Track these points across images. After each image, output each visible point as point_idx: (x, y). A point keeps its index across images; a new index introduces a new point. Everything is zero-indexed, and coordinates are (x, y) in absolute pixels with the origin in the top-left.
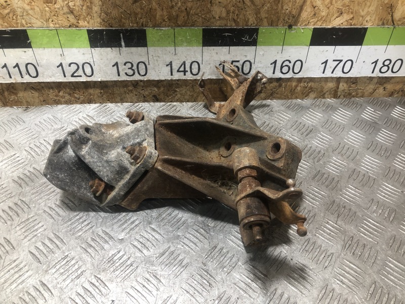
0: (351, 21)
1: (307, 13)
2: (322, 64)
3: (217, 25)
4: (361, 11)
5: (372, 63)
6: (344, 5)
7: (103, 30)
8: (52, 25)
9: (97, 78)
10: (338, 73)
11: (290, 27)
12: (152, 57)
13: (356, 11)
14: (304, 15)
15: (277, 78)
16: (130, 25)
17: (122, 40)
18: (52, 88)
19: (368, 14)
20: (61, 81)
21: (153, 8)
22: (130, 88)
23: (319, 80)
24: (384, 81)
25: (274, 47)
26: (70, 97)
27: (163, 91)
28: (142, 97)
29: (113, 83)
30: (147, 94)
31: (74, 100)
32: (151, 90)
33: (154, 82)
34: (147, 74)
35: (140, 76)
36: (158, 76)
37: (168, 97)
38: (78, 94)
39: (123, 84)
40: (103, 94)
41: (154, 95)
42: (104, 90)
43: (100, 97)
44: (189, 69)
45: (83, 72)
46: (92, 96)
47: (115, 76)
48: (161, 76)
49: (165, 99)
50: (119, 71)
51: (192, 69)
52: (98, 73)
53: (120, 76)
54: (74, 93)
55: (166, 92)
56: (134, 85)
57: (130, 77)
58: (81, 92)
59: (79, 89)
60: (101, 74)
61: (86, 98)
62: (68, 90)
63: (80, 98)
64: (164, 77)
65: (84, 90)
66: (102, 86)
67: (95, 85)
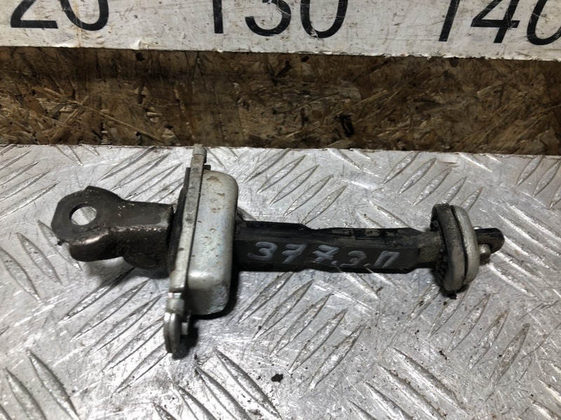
26: (20, 109)
27: (380, 98)
28: (297, 120)
29: (190, 62)
30: (317, 111)
31: (38, 119)
32: (338, 97)
33: (355, 65)
34: (339, 30)
35: (308, 35)
36: (382, 41)
37: (393, 124)
38: (53, 99)
39: (232, 66)
40: (150, 101)
41: (341, 114)
42: (154, 89)
43: (137, 112)
44: (530, 15)
45: (60, 6)
46: (106, 108)
47: (203, 32)
48: (398, 40)
49: (379, 129)
50: (221, 9)
51: (540, 17)
52: (130, 15)
53: (225, 31)
54: (34, 92)
55: (393, 106)
56: (272, 75)
57: (267, 40)
58: (61, 90)
59: (54, 78)
60: (142, 20)
61: (84, 114)
62: (11, 81)
63: (60, 113)
64: (410, 44)
65: (73, 85)
66: (146, 71)
67: (115, 65)
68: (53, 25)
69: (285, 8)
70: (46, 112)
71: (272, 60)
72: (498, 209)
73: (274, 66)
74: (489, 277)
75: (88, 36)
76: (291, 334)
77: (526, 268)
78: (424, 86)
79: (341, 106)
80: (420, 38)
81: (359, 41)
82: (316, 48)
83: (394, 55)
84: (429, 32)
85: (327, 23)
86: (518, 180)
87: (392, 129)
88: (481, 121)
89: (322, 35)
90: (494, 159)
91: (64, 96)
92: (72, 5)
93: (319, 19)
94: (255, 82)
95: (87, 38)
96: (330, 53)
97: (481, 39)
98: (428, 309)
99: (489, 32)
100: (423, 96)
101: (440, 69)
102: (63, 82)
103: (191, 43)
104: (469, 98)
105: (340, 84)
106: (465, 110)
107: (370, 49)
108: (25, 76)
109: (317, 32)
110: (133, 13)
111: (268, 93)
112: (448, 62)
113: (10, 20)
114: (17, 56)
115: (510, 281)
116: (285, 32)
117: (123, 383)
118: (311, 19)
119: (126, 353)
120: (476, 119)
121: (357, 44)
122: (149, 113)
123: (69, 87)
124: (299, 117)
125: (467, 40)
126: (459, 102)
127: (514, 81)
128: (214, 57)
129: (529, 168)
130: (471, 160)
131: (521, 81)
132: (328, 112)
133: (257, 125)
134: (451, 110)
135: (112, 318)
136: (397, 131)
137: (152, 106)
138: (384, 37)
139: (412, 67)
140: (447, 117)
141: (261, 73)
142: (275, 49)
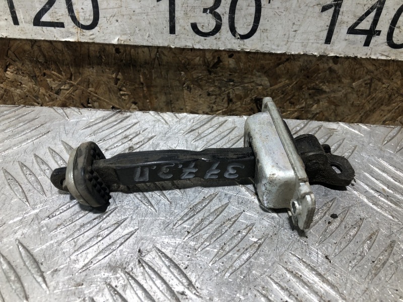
9: (109, 33)
26: (34, 86)
27: (284, 86)
28: (224, 100)
29: (152, 55)
30: (238, 94)
31: (45, 94)
32: (253, 84)
33: (266, 61)
34: (255, 34)
35: (234, 37)
36: (284, 43)
37: (293, 106)
38: (57, 80)
39: (181, 59)
40: (123, 83)
41: (255, 98)
42: (126, 74)
43: (113, 91)
44: (389, 27)
45: (67, 12)
46: (92, 87)
47: (162, 33)
48: (296, 42)
49: (283, 110)
50: (174, 17)
51: (395, 28)
52: (113, 20)
53: (176, 32)
54: (45, 74)
55: (293, 92)
56: (208, 67)
57: (205, 39)
58: (63, 73)
59: (59, 65)
60: (121, 23)
61: (77, 91)
62: (30, 66)
63: (61, 90)
64: (305, 46)
65: (71, 70)
66: (122, 61)
67: (100, 56)
68: (61, 25)
69: (218, 17)
70: (51, 89)
71: (208, 56)
72: (369, 161)
73: (209, 60)
74: (362, 206)
75: (84, 34)
76: (212, 238)
77: (391, 201)
78: (314, 77)
79: (256, 91)
80: (311, 41)
81: (269, 42)
82: (239, 46)
83: (293, 53)
84: (318, 37)
85: (247, 28)
86: (383, 141)
87: (292, 110)
88: (356, 106)
89: (243, 37)
90: (365, 127)
91: (65, 77)
92: (75, 12)
93: (241, 26)
94: (196, 71)
95: (83, 35)
96: (249, 50)
97: (354, 43)
98: (316, 226)
99: (359, 38)
100: (314, 86)
101: (326, 66)
102: (65, 68)
103: (153, 41)
104: (347, 88)
105: (255, 75)
106: (344, 97)
107: (276, 48)
108: (40, 62)
109: (240, 35)
110: (115, 18)
111: (205, 80)
112: (331, 61)
113: (33, 21)
114: (35, 48)
115: (379, 210)
116: (218, 34)
117: (84, 266)
118: (236, 26)
119: (88, 246)
120: (352, 104)
121: (267, 44)
122: (121, 92)
123: (68, 71)
124: (226, 98)
125: (345, 43)
126: (340, 91)
127: (379, 76)
128: (169, 52)
129: (391, 134)
130: (348, 128)
131: (384, 76)
132: (246, 96)
133: (196, 103)
134: (334, 97)
135: (80, 220)
136: (296, 111)
137: (124, 86)
138: (286, 40)
139: (306, 63)
140: (331, 102)
141: (200, 65)
142: (210, 46)
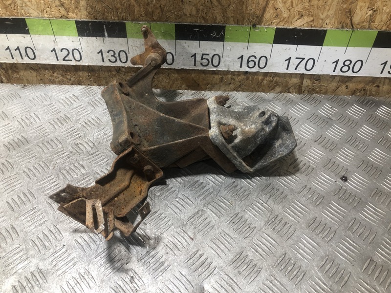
0: (312, 23)
1: (269, 14)
2: (286, 60)
3: (188, 21)
4: (320, 14)
5: (333, 63)
6: (304, 8)
7: (89, 22)
8: (46, 15)
9: (85, 62)
10: (301, 70)
11: (254, 26)
12: (131, 47)
13: (315, 14)
14: (267, 16)
15: (244, 72)
16: (112, 18)
17: (105, 31)
18: (48, 69)
19: (328, 16)
20: (54, 63)
21: (132, 4)
22: (114, 73)
23: (283, 75)
24: (346, 80)
25: (240, 43)
26: (62, 78)
29: (99, 68)
31: (66, 81)
34: (127, 62)
38: (70, 76)
39: (107, 69)
42: (91, 74)
43: (88, 79)
45: (73, 57)
46: (81, 78)
47: (100, 62)
50: (103, 58)
52: (86, 59)
53: (104, 62)
54: (66, 74)
56: (117, 71)
57: (113, 64)
58: (72, 74)
59: (70, 71)
61: (76, 79)
62: (61, 72)
63: (71, 79)
66: (90, 70)
67: (83, 68)
68: (71, 60)
69: (116, 58)
71: (116, 68)
75: (78, 63)
82: (124, 65)
85: (125, 60)
96: (127, 66)
103: (98, 64)
108: (64, 71)
109: (123, 62)
111: (116, 75)
113: (63, 59)
114: (63, 67)
116: (117, 62)
128: (103, 67)
137: (91, 78)
142: (116, 65)
